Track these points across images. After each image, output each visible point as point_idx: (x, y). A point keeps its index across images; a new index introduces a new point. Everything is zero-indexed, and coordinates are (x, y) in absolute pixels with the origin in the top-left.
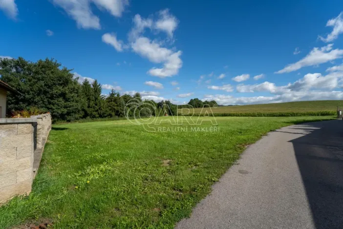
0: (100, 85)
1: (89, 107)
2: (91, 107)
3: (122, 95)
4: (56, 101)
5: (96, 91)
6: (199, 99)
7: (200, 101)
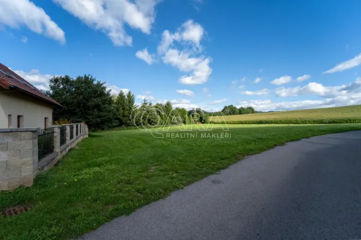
0: (133, 95)
1: (124, 116)
2: (126, 117)
3: (154, 104)
4: (91, 112)
5: (130, 102)
6: (234, 106)
7: (235, 108)
